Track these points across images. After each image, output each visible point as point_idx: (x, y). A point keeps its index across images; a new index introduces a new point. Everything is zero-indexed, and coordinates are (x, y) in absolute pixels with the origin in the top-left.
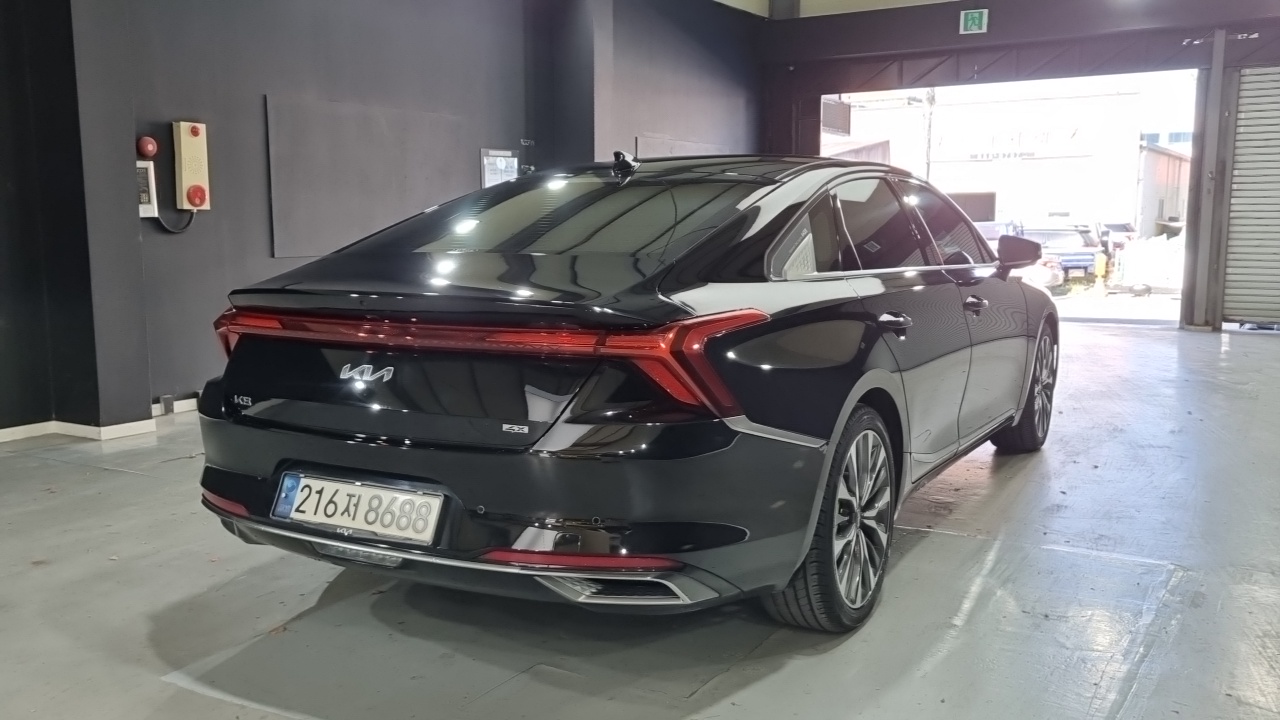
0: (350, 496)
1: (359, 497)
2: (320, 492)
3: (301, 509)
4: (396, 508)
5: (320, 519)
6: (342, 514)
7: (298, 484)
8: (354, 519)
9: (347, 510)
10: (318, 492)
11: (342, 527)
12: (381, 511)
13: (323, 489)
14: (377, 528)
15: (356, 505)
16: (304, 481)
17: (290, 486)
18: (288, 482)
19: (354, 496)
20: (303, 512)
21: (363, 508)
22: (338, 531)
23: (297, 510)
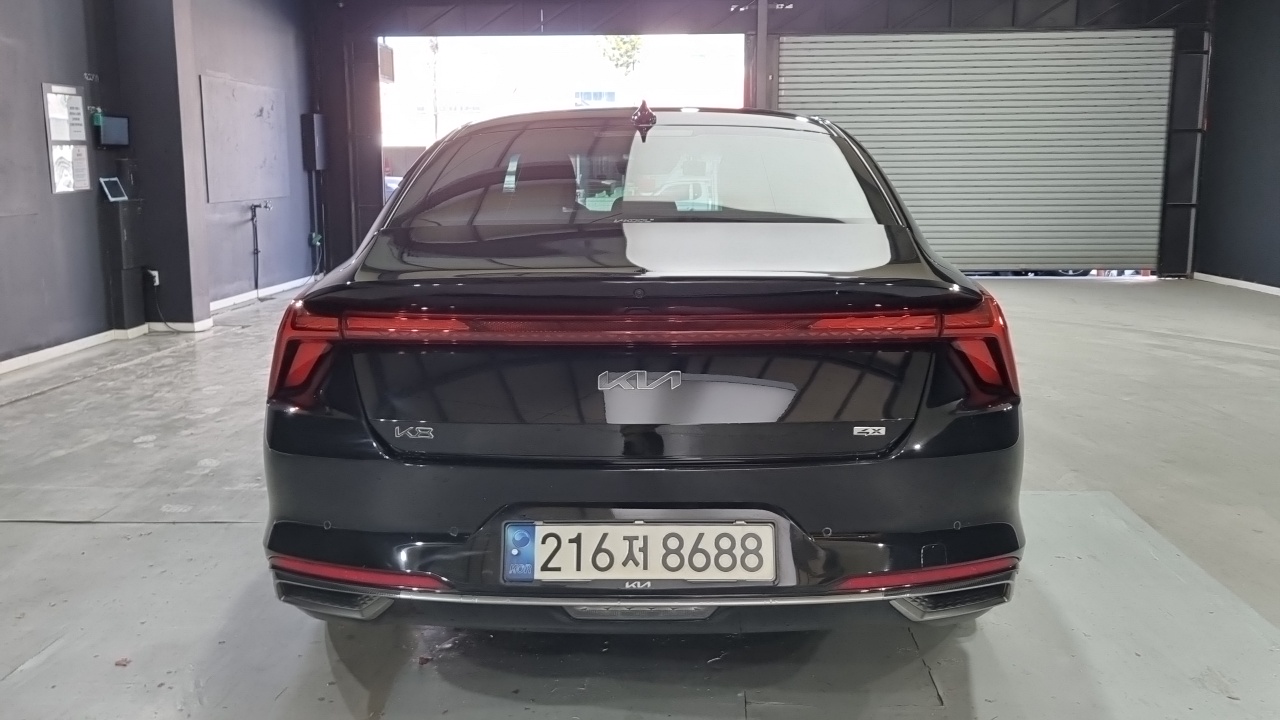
0: (631, 539)
1: (645, 538)
2: (577, 540)
3: (550, 566)
4: (708, 544)
5: (589, 574)
6: (625, 564)
7: (532, 534)
8: (645, 568)
9: (631, 557)
10: (571, 541)
11: (631, 581)
12: (686, 551)
13: (579, 535)
14: (687, 574)
15: (644, 550)
16: (541, 530)
17: (518, 538)
18: (513, 534)
19: (636, 538)
20: (558, 569)
21: (656, 551)
22: (627, 586)
23: (545, 568)
